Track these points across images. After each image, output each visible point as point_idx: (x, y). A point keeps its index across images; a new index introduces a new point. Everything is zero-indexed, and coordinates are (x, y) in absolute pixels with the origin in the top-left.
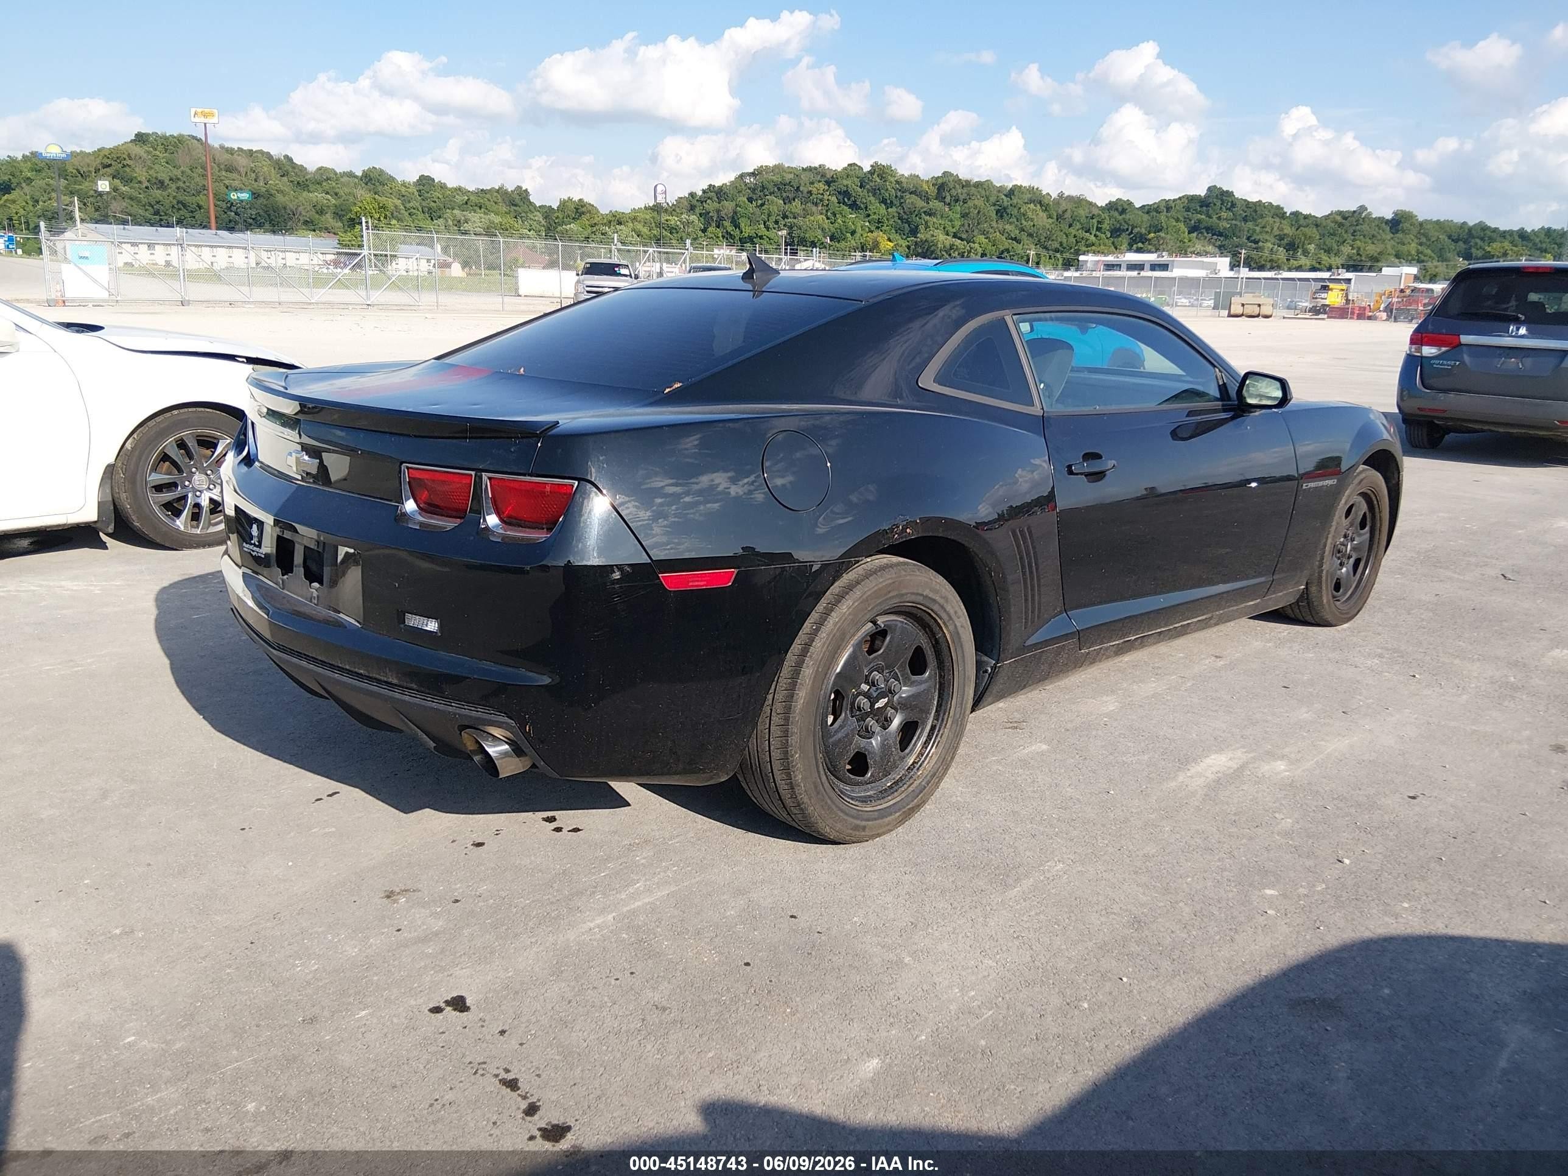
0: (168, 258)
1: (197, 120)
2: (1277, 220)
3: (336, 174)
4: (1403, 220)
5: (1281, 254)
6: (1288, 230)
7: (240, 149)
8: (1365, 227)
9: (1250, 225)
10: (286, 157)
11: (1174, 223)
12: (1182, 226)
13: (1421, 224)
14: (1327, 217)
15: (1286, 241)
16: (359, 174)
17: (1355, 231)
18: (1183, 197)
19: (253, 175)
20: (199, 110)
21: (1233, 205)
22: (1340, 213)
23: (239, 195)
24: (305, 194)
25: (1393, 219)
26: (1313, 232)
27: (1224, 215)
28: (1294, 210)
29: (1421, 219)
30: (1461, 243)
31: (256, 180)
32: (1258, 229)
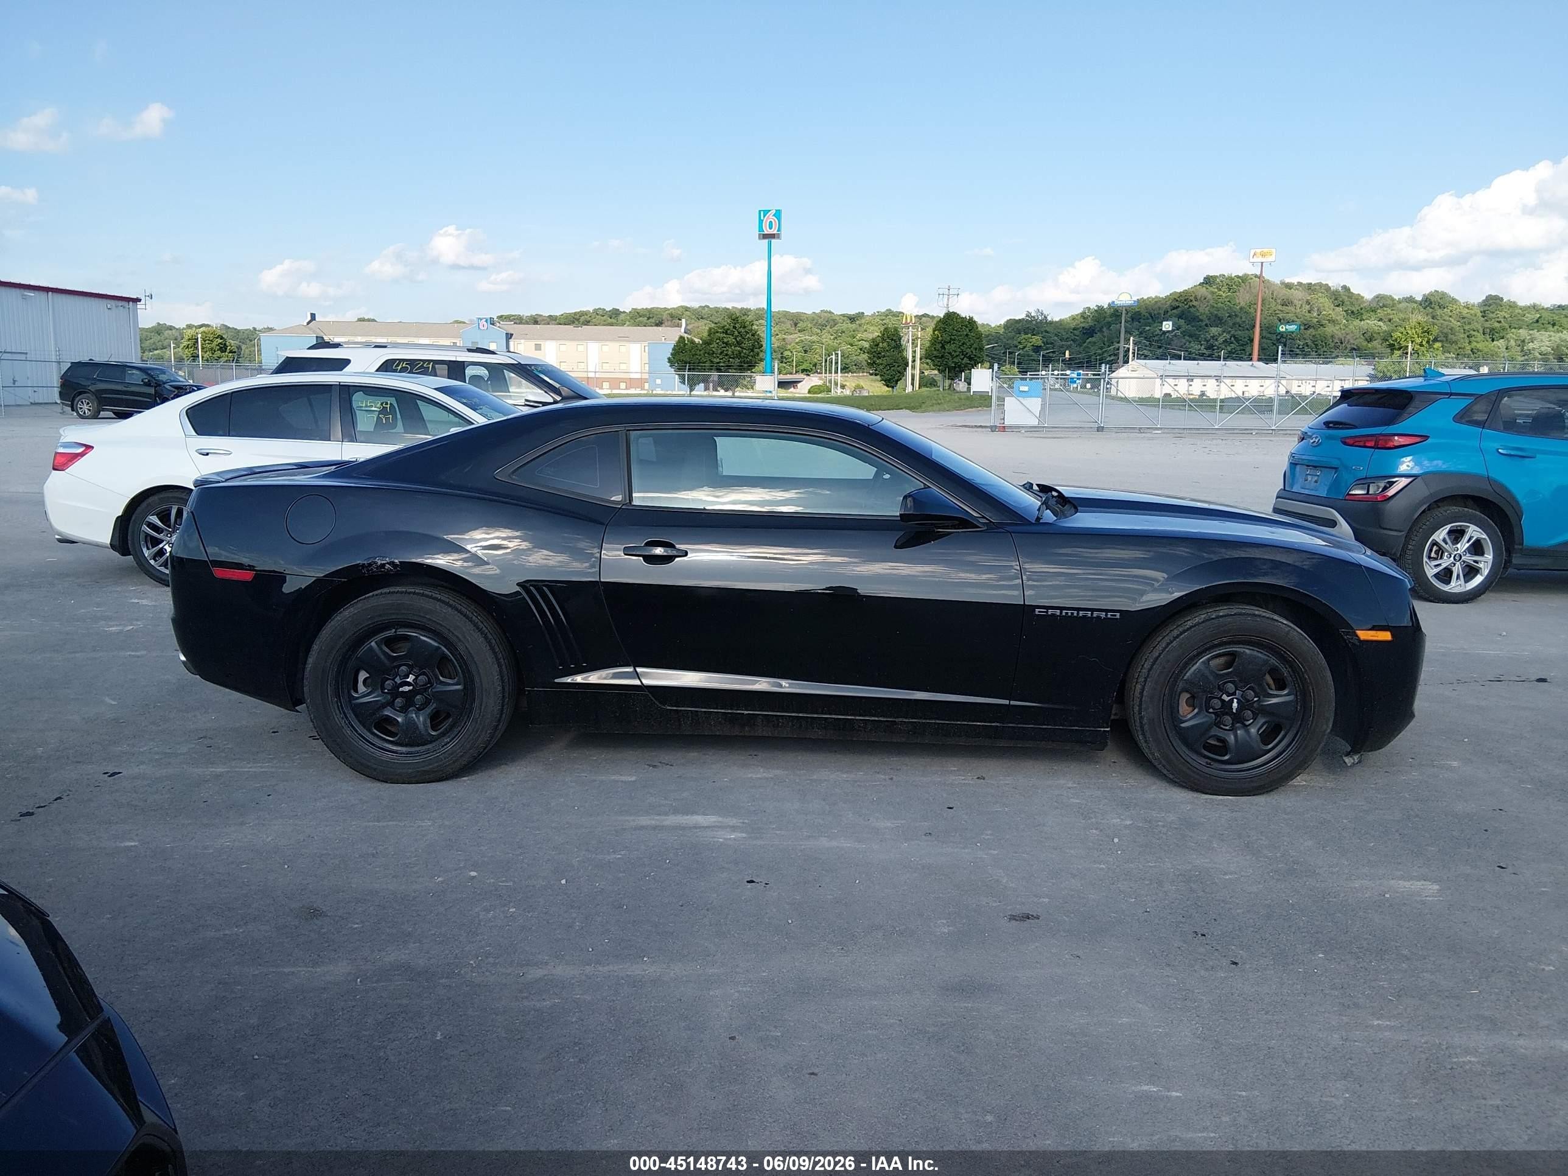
0: (1204, 389)
1: (1255, 259)
3: (1393, 300)
7: (1300, 284)
10: (1345, 288)
16: (1419, 298)
19: (1308, 307)
20: (1258, 251)
23: (1288, 327)
24: (1357, 322)
31: (1309, 312)
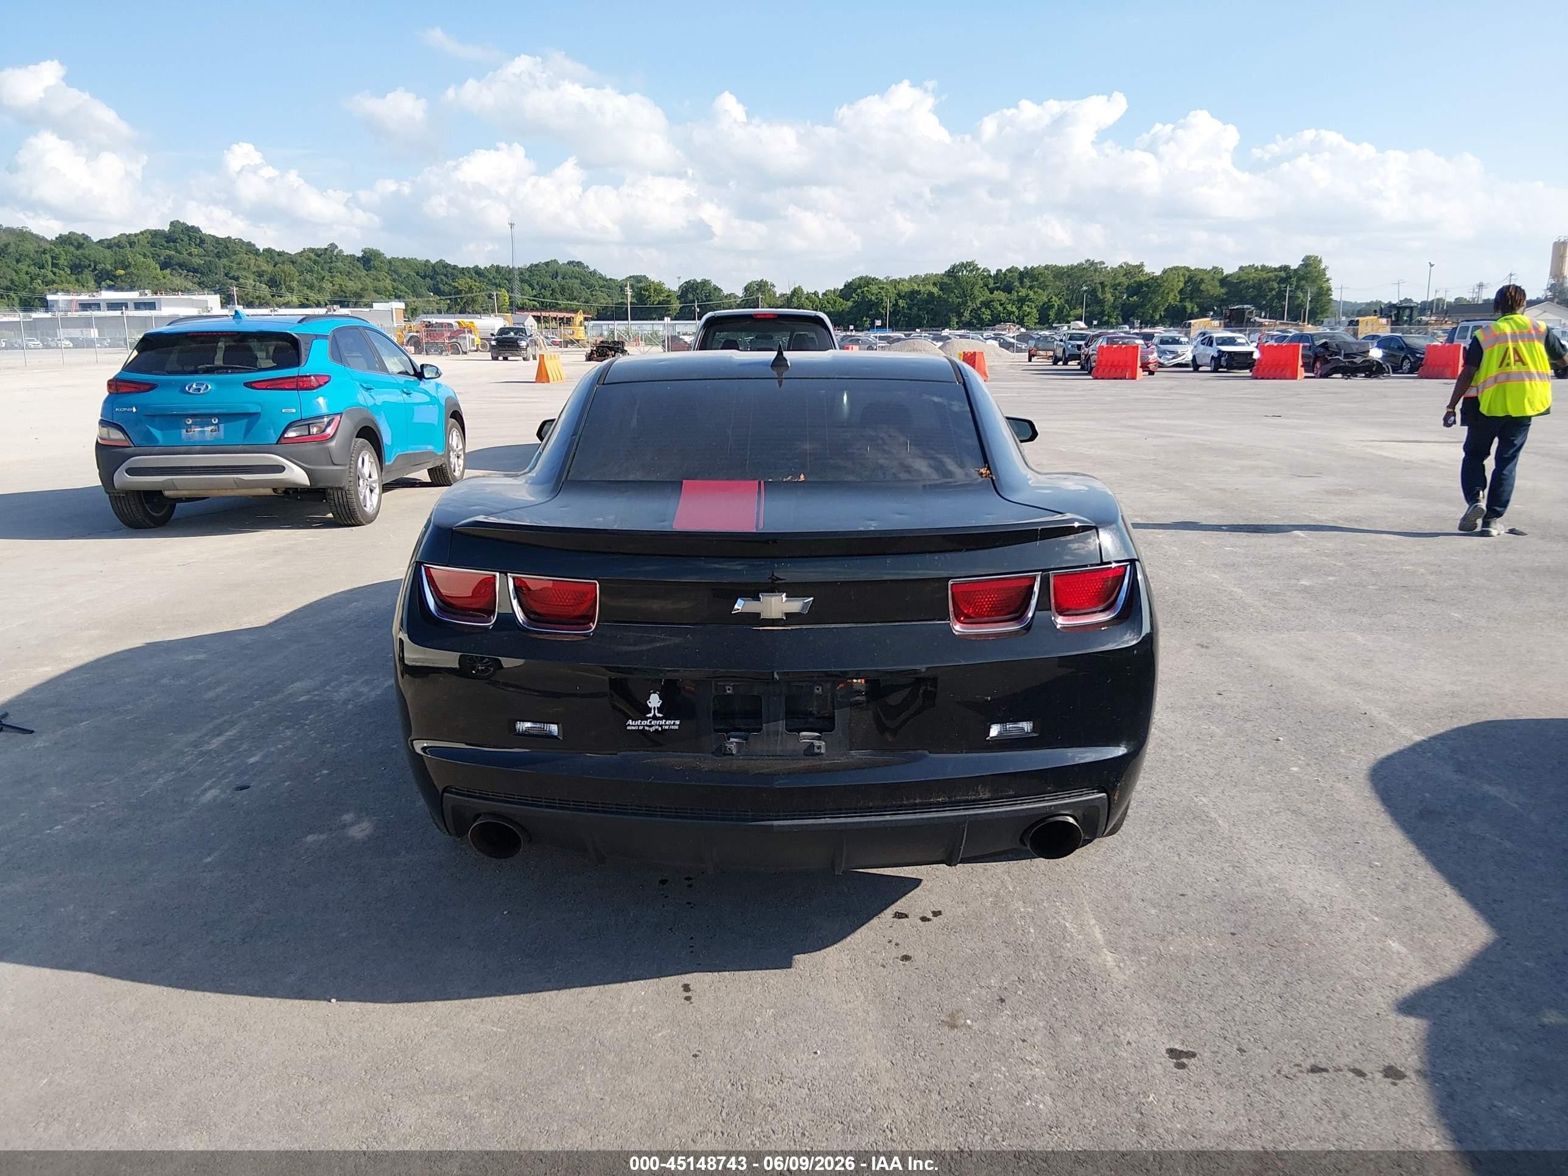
2: (252, 256)
4: (372, 258)
5: (265, 290)
6: (268, 268)
8: (339, 264)
9: (225, 261)
11: (142, 259)
12: (150, 261)
13: (390, 262)
14: (301, 254)
15: (266, 278)
17: (330, 269)
18: (145, 231)
21: (202, 241)
22: (312, 250)
25: (363, 257)
26: (288, 268)
27: (195, 251)
28: (266, 247)
29: (389, 257)
30: (428, 279)
32: (234, 265)
